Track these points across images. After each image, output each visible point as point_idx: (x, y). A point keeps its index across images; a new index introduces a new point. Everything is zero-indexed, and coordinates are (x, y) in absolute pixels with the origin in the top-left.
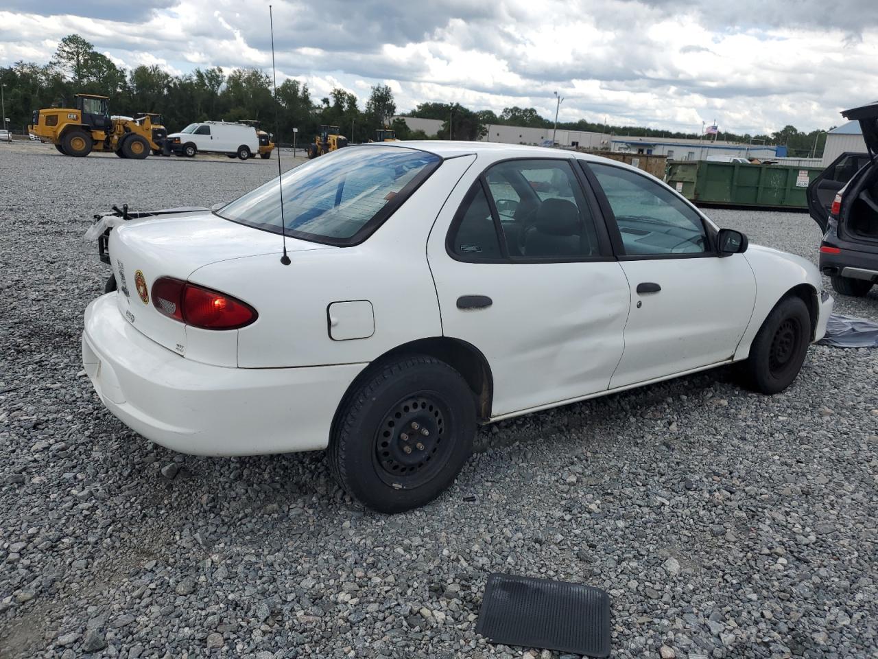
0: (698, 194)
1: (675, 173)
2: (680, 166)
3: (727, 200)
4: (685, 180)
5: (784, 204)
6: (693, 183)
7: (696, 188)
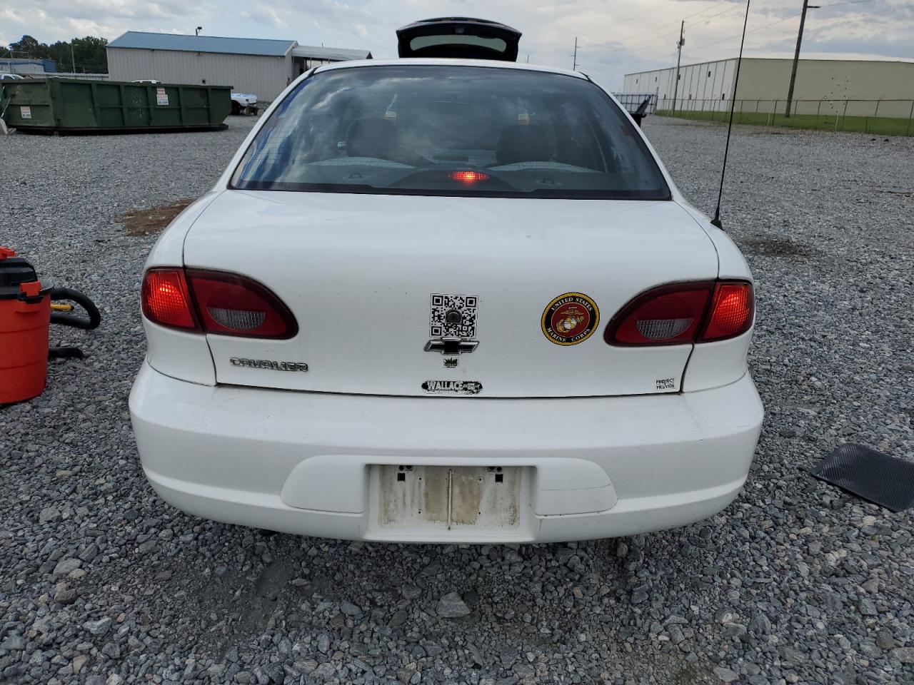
0: (59, 120)
1: (14, 96)
2: (18, 87)
3: (94, 124)
4: (33, 103)
5: (152, 124)
6: (48, 106)
7: (54, 113)
